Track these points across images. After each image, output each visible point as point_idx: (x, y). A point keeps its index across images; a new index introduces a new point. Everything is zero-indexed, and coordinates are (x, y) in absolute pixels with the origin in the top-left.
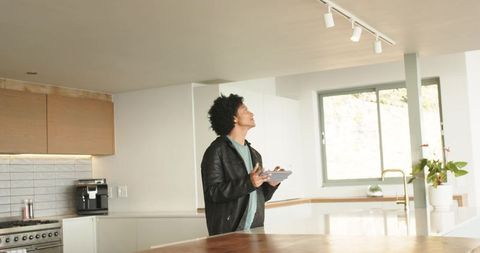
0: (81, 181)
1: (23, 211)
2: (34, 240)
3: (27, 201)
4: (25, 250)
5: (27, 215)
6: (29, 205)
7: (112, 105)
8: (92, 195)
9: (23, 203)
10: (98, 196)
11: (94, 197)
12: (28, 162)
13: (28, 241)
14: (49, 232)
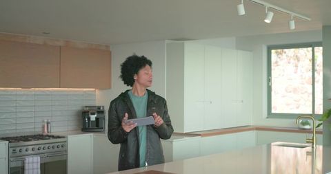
0: (86, 107)
1: (43, 127)
2: (46, 150)
3: (46, 121)
4: (39, 158)
5: (46, 130)
6: (48, 123)
7: (110, 53)
8: (93, 118)
9: (43, 122)
10: (97, 119)
11: (94, 119)
12: (48, 93)
13: (41, 151)
14: (57, 144)
